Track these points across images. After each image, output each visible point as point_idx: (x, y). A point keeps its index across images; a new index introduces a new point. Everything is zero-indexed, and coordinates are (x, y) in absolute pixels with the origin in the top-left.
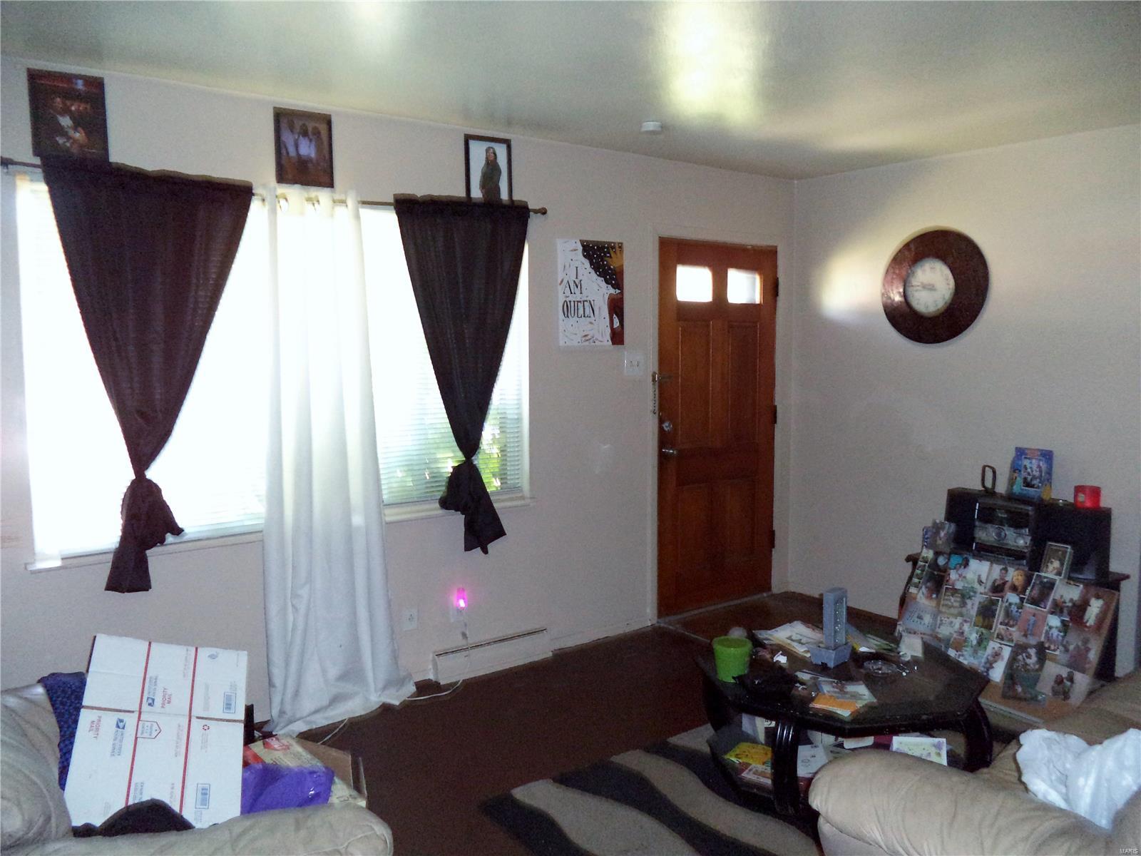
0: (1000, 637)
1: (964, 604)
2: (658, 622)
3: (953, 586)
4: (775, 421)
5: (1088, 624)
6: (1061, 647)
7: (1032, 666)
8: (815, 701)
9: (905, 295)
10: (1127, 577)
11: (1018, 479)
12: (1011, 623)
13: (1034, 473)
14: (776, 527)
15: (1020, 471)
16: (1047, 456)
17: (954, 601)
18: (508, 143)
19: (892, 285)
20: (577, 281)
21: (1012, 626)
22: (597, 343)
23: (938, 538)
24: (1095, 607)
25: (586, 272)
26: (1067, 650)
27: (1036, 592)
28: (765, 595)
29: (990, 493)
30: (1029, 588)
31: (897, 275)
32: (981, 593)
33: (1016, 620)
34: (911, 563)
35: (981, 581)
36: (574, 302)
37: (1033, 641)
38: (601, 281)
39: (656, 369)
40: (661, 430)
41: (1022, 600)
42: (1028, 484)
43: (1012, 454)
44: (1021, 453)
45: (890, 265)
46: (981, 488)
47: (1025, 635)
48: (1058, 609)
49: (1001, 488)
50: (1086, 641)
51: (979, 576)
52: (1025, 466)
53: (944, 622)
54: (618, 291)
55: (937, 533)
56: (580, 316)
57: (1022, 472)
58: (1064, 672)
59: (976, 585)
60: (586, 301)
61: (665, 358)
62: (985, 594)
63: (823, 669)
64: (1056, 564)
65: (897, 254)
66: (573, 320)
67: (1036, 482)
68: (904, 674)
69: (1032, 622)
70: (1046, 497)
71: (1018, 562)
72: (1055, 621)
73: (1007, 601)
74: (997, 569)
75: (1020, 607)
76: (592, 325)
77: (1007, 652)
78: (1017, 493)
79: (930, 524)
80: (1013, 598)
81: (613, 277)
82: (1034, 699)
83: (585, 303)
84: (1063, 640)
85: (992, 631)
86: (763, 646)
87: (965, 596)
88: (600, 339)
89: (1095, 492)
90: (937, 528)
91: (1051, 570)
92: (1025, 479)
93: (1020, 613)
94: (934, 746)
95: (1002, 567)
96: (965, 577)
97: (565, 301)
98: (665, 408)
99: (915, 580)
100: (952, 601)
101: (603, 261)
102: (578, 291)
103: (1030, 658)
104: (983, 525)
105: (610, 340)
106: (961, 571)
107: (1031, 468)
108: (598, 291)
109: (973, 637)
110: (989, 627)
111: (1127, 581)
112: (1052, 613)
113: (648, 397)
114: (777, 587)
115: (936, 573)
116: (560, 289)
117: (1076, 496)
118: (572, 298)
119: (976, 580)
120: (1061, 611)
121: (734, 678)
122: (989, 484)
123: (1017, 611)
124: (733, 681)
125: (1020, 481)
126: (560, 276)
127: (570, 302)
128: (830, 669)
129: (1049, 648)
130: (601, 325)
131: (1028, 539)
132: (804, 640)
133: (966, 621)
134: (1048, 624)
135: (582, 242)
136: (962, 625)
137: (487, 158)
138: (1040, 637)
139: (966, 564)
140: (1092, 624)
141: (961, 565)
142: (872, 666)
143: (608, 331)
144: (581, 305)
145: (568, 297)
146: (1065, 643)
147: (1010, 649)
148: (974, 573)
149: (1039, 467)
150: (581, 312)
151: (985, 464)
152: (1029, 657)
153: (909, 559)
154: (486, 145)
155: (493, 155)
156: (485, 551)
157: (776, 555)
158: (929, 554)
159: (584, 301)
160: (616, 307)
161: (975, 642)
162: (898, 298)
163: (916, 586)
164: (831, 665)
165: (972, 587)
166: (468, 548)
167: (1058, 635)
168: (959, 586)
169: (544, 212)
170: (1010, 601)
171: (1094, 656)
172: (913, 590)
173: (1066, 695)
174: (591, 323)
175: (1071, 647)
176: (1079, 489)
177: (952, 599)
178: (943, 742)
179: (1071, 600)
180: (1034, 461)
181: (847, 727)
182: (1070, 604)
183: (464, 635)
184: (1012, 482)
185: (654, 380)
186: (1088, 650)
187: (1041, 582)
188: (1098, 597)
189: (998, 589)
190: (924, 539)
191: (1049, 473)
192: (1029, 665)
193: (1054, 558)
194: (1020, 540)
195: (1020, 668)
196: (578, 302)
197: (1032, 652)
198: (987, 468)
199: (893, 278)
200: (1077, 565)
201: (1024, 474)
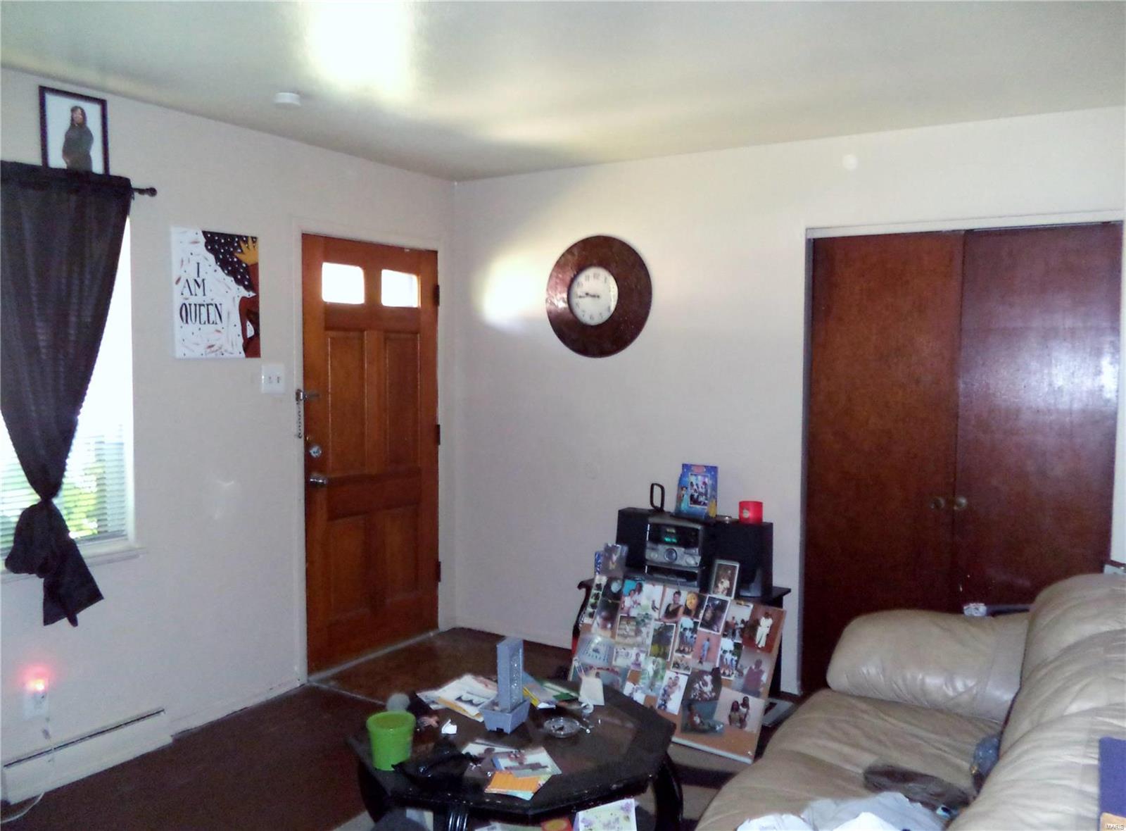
0: (676, 665)
1: (638, 632)
2: (308, 681)
3: (628, 615)
4: (437, 441)
5: (760, 646)
6: (735, 672)
7: (708, 693)
8: (492, 783)
9: (569, 301)
10: (788, 591)
11: (685, 496)
12: (687, 649)
13: (700, 490)
14: (441, 559)
15: (687, 488)
16: (712, 470)
17: (629, 628)
18: (103, 103)
19: (556, 291)
20: (199, 281)
21: (688, 653)
22: (226, 355)
23: (611, 563)
24: (765, 625)
25: (210, 270)
26: (741, 673)
27: (709, 615)
28: (432, 634)
29: (659, 511)
30: (702, 612)
31: (560, 279)
32: (656, 620)
33: (691, 646)
34: (584, 590)
35: (655, 607)
36: (195, 305)
37: (708, 667)
38: (230, 280)
39: (301, 386)
40: (308, 456)
41: (696, 623)
42: (694, 500)
43: (679, 471)
44: (686, 467)
45: (553, 270)
46: (650, 507)
47: (701, 662)
48: (729, 630)
49: (670, 506)
50: (758, 663)
51: (654, 602)
52: (692, 483)
53: (620, 653)
54: (252, 294)
55: (609, 558)
56: (202, 322)
57: (689, 489)
58: (739, 697)
59: (651, 612)
60: (212, 304)
61: (310, 372)
62: (660, 620)
63: (498, 735)
64: (726, 584)
65: (560, 258)
66: (192, 326)
67: (702, 499)
68: (588, 731)
69: (706, 648)
70: (712, 514)
71: (689, 584)
72: (727, 644)
73: (682, 626)
74: (670, 592)
75: (694, 630)
76: (219, 334)
77: (683, 681)
78: (685, 512)
79: (601, 549)
80: (687, 622)
81: (245, 275)
82: (713, 729)
83: (210, 307)
84: (737, 664)
85: (669, 660)
86: (429, 712)
87: (640, 622)
88: (230, 349)
89: (758, 506)
90: (609, 550)
91: (721, 590)
92: (692, 496)
93: (695, 638)
94: (622, 808)
95: (674, 591)
96: (639, 604)
97: (185, 304)
98: (312, 429)
99: (589, 610)
100: (628, 630)
101: (232, 254)
102: (200, 291)
103: (707, 686)
104: (654, 546)
105: (243, 352)
106: (636, 597)
107: (697, 485)
108: (228, 292)
109: (650, 668)
110: (665, 656)
111: (789, 594)
112: (724, 636)
113: (291, 417)
114: (444, 624)
115: (610, 601)
116: (177, 289)
117: (741, 512)
118: (193, 300)
119: (650, 607)
120: (734, 634)
121: (393, 766)
122: (657, 503)
123: (692, 637)
124: (393, 769)
125: (687, 498)
126: (176, 271)
127: (190, 305)
128: (506, 734)
129: (724, 674)
130: (231, 332)
131: (698, 559)
132: (476, 700)
133: (642, 651)
134: (722, 649)
135: (205, 233)
136: (638, 655)
137: (72, 119)
138: (715, 662)
139: (639, 589)
140: (764, 645)
141: (634, 591)
142: (551, 725)
143: (241, 341)
144: (204, 310)
145: (187, 299)
146: (739, 666)
147: (687, 678)
148: (648, 598)
149: (705, 483)
150: (204, 317)
151: (654, 482)
152: (705, 684)
153: (581, 585)
154: (71, 102)
155: (81, 117)
156: (74, 622)
157: (442, 588)
158: (601, 580)
159: (208, 305)
160: (249, 311)
161: (651, 673)
162: (562, 305)
163: (591, 615)
164: (508, 729)
165: (647, 614)
166: (49, 619)
167: (732, 660)
168: (634, 613)
169: (152, 192)
170: (685, 626)
171: (766, 678)
172: (586, 620)
173: (742, 722)
174: (218, 331)
175: (745, 672)
176: (743, 505)
177: (628, 628)
178: (631, 803)
179: (743, 621)
180: (700, 477)
181: (530, 813)
182: (742, 626)
183: (46, 733)
184: (680, 499)
185: (298, 398)
186: (761, 672)
187: (713, 605)
188: (767, 616)
189: (671, 613)
190: (597, 564)
191: (714, 488)
192: (706, 693)
193: (724, 578)
194: (690, 559)
195: (697, 698)
196: (200, 305)
197: (708, 678)
198: (655, 487)
199: (557, 283)
200: (744, 582)
201: (691, 491)
